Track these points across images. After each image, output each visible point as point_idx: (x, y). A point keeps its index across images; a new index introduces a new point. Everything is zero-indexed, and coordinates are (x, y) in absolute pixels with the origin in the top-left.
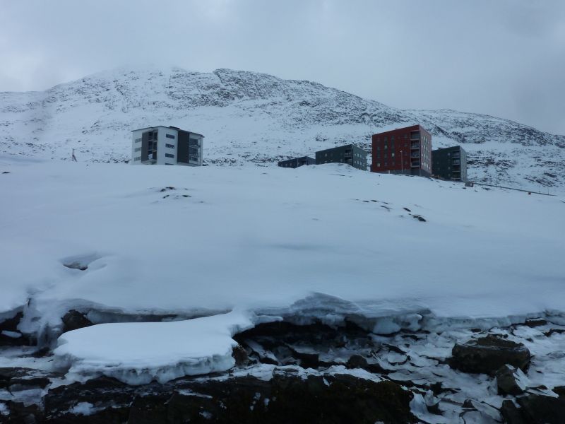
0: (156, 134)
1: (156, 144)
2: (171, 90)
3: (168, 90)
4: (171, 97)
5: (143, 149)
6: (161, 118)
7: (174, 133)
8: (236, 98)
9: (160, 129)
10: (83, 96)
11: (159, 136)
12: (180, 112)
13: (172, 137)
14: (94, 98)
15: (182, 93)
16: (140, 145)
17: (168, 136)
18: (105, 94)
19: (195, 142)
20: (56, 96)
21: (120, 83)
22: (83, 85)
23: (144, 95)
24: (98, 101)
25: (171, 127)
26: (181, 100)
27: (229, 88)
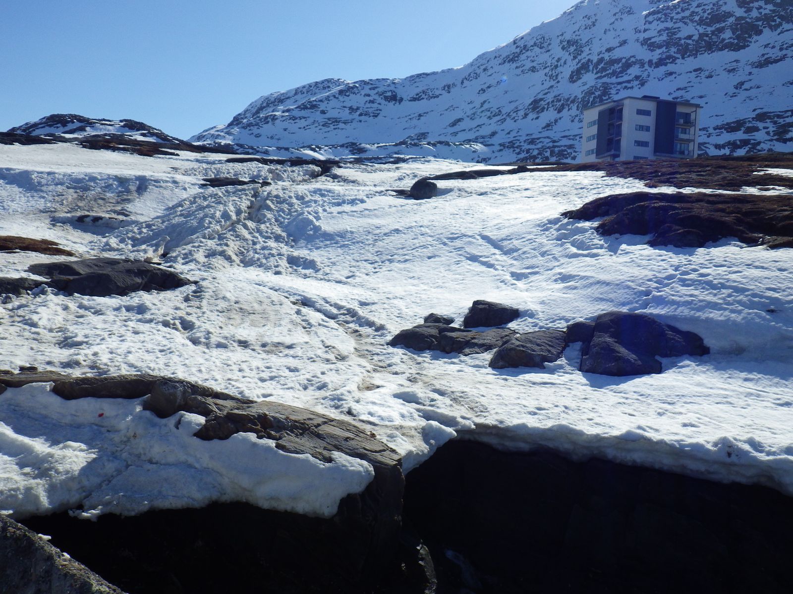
0: (621, 111)
1: (620, 126)
2: (647, 35)
3: (642, 36)
4: (646, 47)
5: (599, 136)
6: (629, 85)
7: (651, 106)
8: (767, 31)
9: (627, 102)
10: (514, 65)
11: (626, 113)
12: (662, 69)
13: (646, 113)
14: (529, 65)
15: (664, 37)
16: (594, 130)
17: (640, 112)
18: (544, 57)
19: (687, 116)
20: (478, 71)
21: (568, 37)
22: (514, 49)
23: (604, 49)
24: (533, 69)
25: (646, 98)
26: (664, 49)
27: (755, 14)
